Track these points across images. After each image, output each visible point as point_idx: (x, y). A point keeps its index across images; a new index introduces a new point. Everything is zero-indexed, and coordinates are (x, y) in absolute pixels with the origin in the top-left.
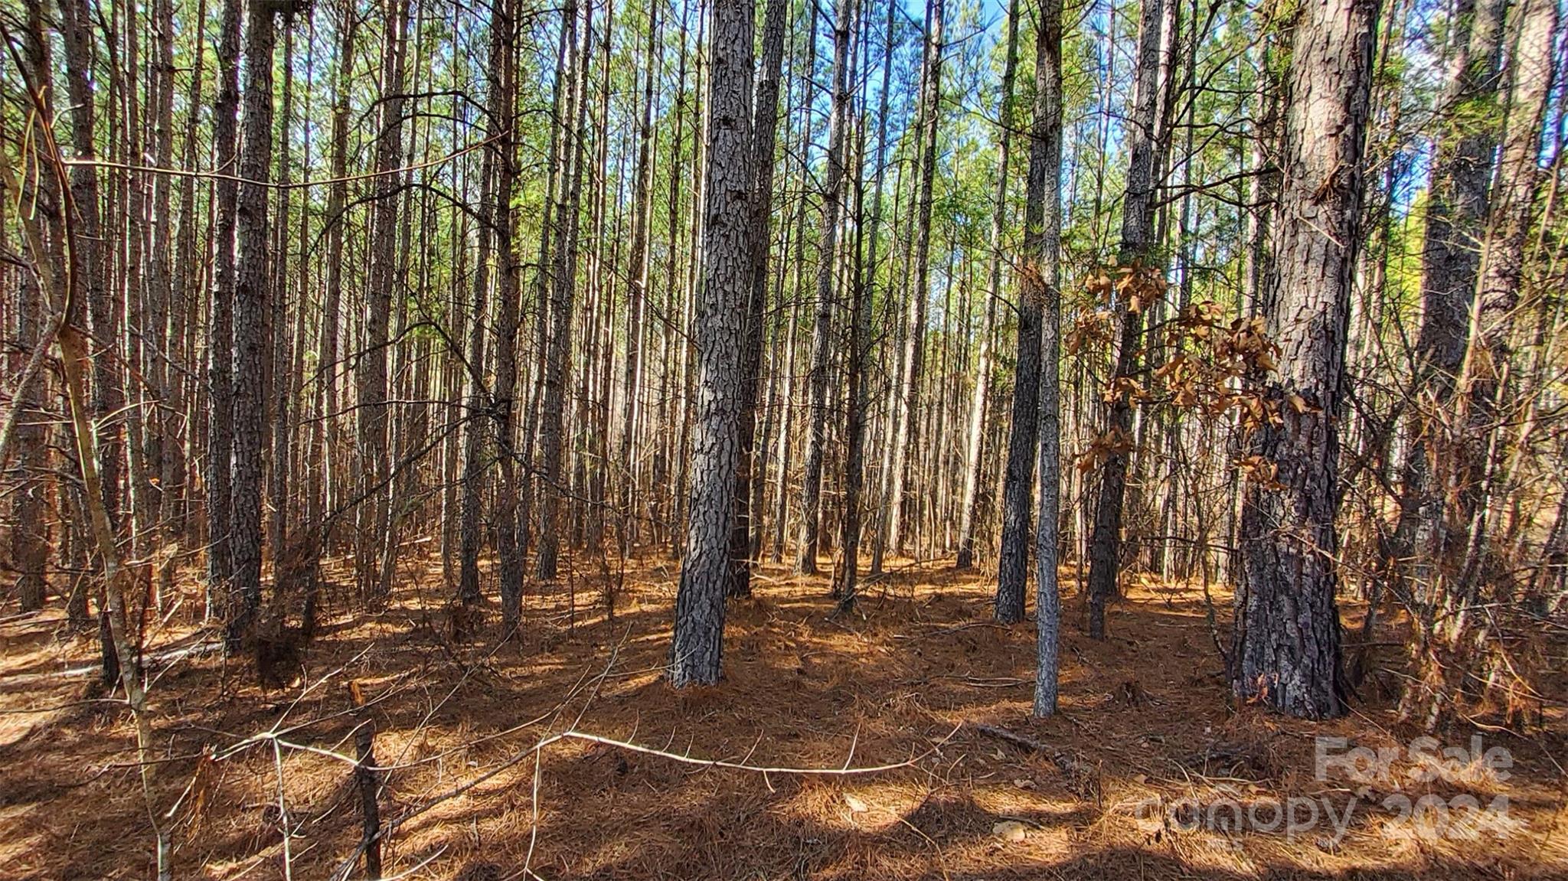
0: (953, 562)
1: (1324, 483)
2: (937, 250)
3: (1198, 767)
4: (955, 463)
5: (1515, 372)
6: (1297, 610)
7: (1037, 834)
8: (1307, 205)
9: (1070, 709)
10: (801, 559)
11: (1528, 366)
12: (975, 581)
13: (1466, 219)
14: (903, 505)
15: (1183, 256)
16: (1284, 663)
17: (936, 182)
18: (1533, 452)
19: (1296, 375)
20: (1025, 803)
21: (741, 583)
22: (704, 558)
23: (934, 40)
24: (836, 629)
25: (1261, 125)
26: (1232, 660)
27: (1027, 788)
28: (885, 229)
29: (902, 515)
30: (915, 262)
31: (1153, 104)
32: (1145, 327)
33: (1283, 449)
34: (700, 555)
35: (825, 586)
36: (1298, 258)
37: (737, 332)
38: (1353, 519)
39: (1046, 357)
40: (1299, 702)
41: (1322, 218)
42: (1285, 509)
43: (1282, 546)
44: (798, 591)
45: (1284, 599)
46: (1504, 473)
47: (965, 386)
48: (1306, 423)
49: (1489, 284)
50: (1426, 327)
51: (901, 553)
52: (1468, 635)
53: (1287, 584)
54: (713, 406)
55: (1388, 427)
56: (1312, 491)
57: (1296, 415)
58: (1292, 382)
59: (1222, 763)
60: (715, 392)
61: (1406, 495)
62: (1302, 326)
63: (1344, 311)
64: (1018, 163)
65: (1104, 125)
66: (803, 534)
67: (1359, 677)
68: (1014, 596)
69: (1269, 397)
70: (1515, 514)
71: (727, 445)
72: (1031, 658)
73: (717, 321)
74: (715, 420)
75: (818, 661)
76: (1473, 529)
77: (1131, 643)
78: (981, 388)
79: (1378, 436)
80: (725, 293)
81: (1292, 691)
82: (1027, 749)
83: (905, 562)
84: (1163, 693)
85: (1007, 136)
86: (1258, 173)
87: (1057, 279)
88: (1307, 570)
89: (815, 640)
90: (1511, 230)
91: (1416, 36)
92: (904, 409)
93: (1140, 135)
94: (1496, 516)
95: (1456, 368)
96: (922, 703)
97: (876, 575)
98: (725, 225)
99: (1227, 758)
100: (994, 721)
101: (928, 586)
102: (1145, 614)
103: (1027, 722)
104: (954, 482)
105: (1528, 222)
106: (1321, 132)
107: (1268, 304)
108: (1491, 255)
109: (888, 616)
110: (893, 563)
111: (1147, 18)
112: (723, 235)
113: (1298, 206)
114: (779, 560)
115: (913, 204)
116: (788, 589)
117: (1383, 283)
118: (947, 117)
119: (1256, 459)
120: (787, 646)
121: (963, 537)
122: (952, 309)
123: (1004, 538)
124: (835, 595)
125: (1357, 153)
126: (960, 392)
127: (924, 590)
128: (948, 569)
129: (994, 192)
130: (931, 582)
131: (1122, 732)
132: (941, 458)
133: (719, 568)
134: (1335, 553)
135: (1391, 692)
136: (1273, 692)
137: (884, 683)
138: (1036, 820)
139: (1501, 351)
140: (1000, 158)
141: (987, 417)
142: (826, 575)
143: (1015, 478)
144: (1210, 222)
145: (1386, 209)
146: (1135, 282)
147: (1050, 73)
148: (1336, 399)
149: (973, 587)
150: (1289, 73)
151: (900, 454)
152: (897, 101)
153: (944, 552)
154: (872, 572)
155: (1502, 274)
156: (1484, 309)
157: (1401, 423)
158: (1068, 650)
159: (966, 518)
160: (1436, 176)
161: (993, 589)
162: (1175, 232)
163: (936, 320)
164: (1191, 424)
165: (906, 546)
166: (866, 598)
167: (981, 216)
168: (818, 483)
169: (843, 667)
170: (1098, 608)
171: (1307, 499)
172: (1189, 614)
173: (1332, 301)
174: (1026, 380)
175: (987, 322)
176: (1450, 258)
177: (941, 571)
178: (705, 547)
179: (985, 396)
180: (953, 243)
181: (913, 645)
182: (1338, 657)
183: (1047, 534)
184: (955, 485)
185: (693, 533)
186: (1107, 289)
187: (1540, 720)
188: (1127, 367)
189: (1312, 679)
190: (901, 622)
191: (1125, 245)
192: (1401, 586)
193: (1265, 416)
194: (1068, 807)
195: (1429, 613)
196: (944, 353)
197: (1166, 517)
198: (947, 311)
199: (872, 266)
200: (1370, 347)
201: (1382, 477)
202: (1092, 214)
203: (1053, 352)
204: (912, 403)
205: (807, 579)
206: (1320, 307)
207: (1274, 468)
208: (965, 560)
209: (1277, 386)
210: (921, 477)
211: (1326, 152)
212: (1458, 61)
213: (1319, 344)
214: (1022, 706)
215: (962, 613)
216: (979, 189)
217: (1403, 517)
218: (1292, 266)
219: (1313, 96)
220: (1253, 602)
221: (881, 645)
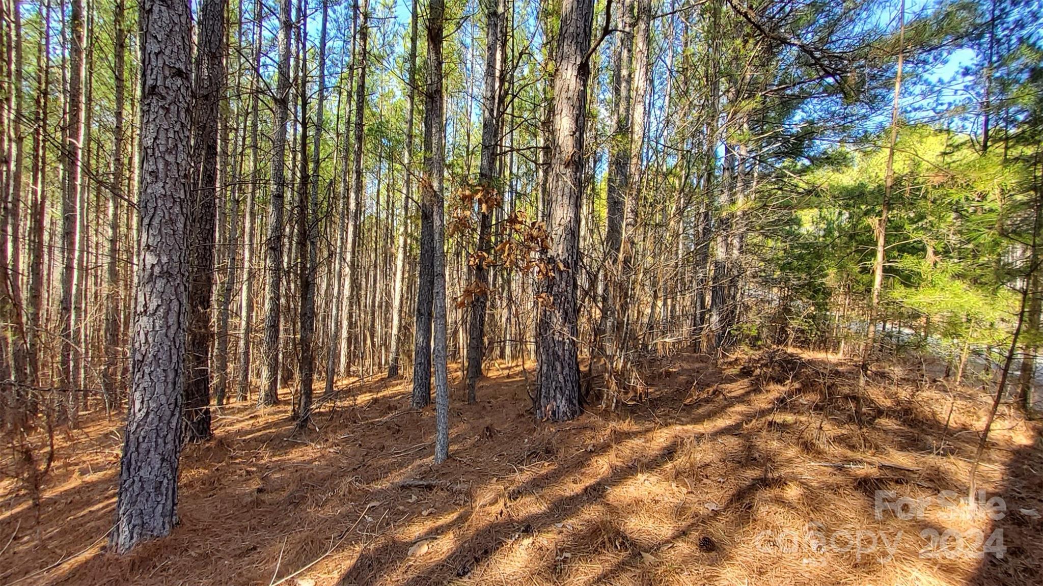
0: (385, 374)
1: (572, 304)
2: (368, 160)
3: (521, 463)
4: (386, 307)
5: (637, 252)
6: (563, 368)
7: (436, 542)
8: (562, 167)
9: (457, 452)
10: (263, 394)
11: (641, 250)
12: (400, 384)
13: (621, 186)
14: (349, 340)
15: (511, 186)
16: (558, 395)
17: (367, 112)
18: (643, 285)
19: (560, 252)
20: (430, 524)
21: (204, 427)
22: (151, 416)
23: (362, 10)
24: (294, 445)
25: (543, 123)
26: (536, 401)
27: (429, 514)
28: (329, 137)
29: (349, 347)
30: (353, 166)
31: (494, 98)
32: (494, 222)
33: (555, 289)
34: (147, 414)
35: (286, 412)
36: (559, 193)
37: (182, 201)
38: (584, 320)
39: (437, 237)
40: (565, 413)
41: (568, 175)
42: (557, 319)
43: (556, 337)
44: (261, 421)
45: (558, 364)
46: (635, 294)
47: (392, 255)
48: (564, 275)
49: (628, 216)
50: (609, 231)
51: (349, 374)
52: (624, 366)
53: (559, 356)
54: (157, 270)
55: (596, 276)
56: (568, 309)
57: (561, 272)
58: (558, 255)
59: (534, 455)
60: (159, 255)
61: (604, 306)
62: (562, 228)
63: (578, 221)
64: (419, 112)
65: (469, 103)
66: (265, 373)
67: (587, 393)
68: (423, 389)
69: (549, 263)
70: (639, 312)
71: (175, 306)
72: (433, 428)
73: (158, 188)
74: (160, 284)
75: (276, 476)
76: (625, 319)
77: (489, 402)
78: (400, 256)
79: (593, 281)
80: (167, 163)
81: (562, 409)
82: (430, 487)
83: (352, 380)
84: (504, 427)
85: (412, 92)
86: (543, 148)
87: (441, 189)
88: (566, 348)
89: (274, 459)
90: (634, 193)
91: (602, 101)
92: (347, 270)
93: (487, 114)
94: (632, 313)
95: (618, 250)
96: (360, 482)
97: (331, 393)
98: (164, 98)
99: (534, 452)
100: (410, 477)
101: (368, 394)
102: (498, 383)
103: (431, 470)
104: (386, 319)
105: (639, 191)
106: (567, 133)
107: (548, 216)
108: (629, 203)
109: (337, 424)
110: (343, 383)
111: (489, 48)
112: (162, 107)
113: (559, 168)
114: (245, 399)
115: (349, 122)
116: (251, 422)
117: (593, 211)
118: (373, 68)
119: (544, 295)
120: (248, 472)
121: (391, 356)
122: (381, 202)
123: (417, 354)
124: (294, 418)
125: (581, 147)
126: (389, 258)
127: (363, 399)
128: (382, 379)
129: (405, 127)
130: (370, 392)
131: (485, 457)
132: (377, 304)
133: (169, 422)
134: (577, 337)
135: (599, 397)
136: (554, 413)
137: (332, 475)
138: (434, 534)
139: (633, 243)
140: (408, 106)
141: (406, 275)
142: (287, 403)
143: (422, 314)
144: (523, 169)
145: (593, 177)
146: (484, 196)
147: (433, 57)
148: (576, 264)
149: (399, 388)
150: (553, 99)
151: (346, 303)
152: (334, 45)
153: (380, 368)
154: (325, 393)
155: (632, 212)
156: (627, 225)
157: (601, 273)
158: (456, 415)
159: (393, 343)
160: (610, 166)
161: (411, 387)
162: (507, 173)
163: (370, 208)
164: (517, 278)
165: (353, 368)
166: (320, 414)
167: (399, 142)
168: (277, 331)
169: (299, 473)
170: (471, 386)
171: (566, 313)
172: (518, 379)
173: (573, 216)
174: (427, 251)
175: (403, 213)
176: (615, 202)
177: (377, 382)
178: (153, 405)
179: (404, 261)
180: (380, 157)
181: (356, 440)
182: (580, 387)
183: (440, 348)
184: (387, 322)
185: (137, 395)
186: (471, 198)
187: (647, 394)
188: (484, 245)
189: (570, 401)
190: (346, 426)
191: (481, 174)
192: (602, 349)
193: (547, 273)
194: (454, 516)
195: (611, 358)
196: (376, 232)
197: (506, 328)
198: (378, 203)
199: (317, 163)
200: (589, 241)
201: (594, 299)
202: (464, 155)
203: (440, 234)
204: (353, 266)
205: (270, 409)
206: (569, 219)
207: (552, 299)
208: (394, 371)
209: (552, 257)
210: (363, 318)
211: (569, 143)
212: (616, 116)
213: (569, 237)
214: (428, 460)
215: (390, 408)
216: (396, 125)
217: (602, 317)
218: (557, 196)
219: (563, 114)
220: (545, 368)
221: (331, 447)
